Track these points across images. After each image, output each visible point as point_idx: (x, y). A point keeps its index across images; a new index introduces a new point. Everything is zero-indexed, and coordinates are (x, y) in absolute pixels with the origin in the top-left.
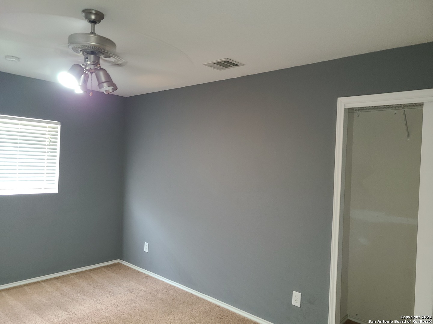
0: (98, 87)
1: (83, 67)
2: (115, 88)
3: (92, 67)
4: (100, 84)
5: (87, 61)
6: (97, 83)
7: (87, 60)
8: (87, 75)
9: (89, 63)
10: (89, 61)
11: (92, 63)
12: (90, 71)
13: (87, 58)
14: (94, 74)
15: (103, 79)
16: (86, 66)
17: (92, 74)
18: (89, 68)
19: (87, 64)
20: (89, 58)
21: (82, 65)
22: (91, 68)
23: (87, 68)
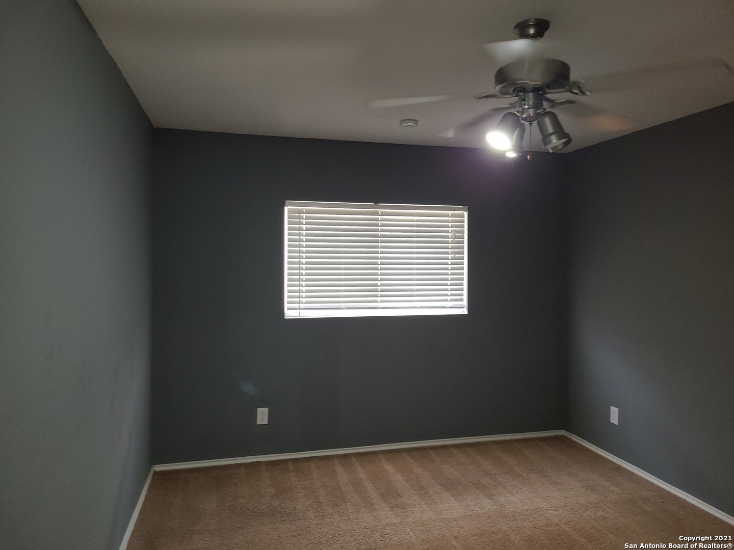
0: (542, 144)
1: (518, 115)
2: (569, 141)
3: (531, 112)
4: (546, 138)
5: (524, 104)
6: (540, 138)
7: (523, 102)
8: (523, 127)
9: (526, 107)
10: (526, 104)
11: (531, 107)
12: (529, 120)
13: (524, 100)
14: (535, 123)
15: (550, 129)
16: (522, 113)
17: (531, 124)
18: (528, 114)
19: (525, 109)
20: (527, 99)
21: (516, 113)
22: (530, 115)
23: (524, 116)
